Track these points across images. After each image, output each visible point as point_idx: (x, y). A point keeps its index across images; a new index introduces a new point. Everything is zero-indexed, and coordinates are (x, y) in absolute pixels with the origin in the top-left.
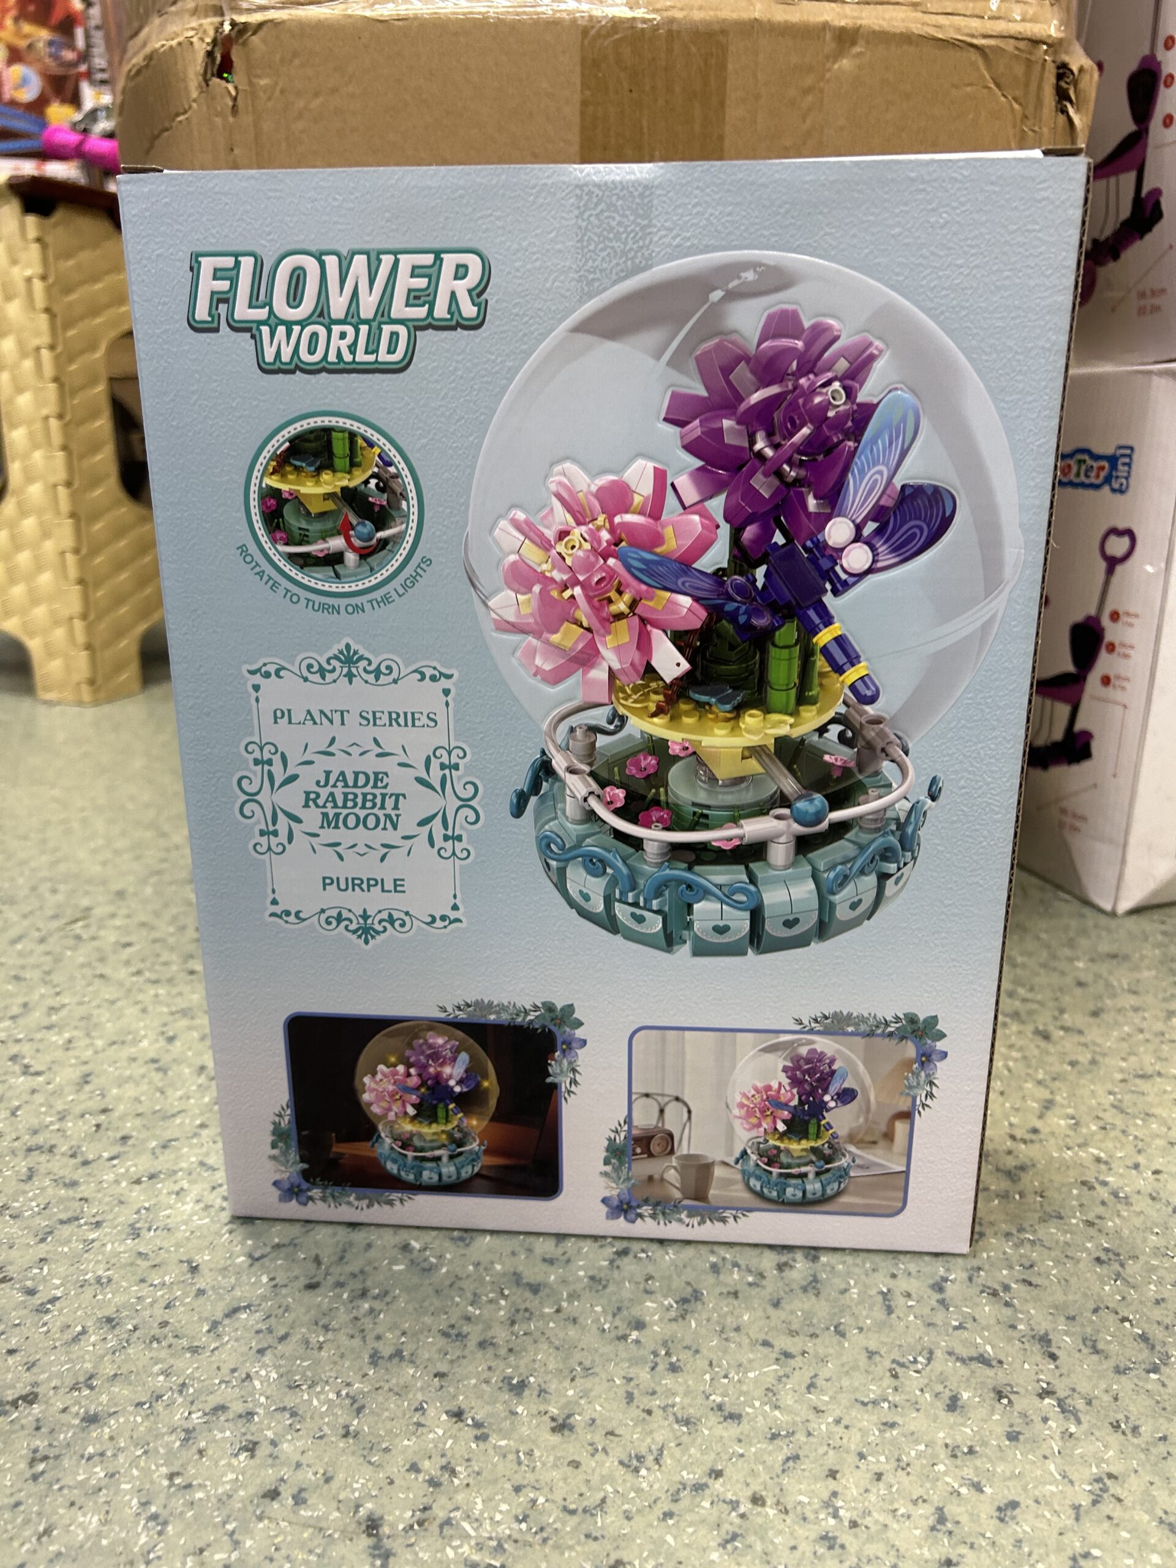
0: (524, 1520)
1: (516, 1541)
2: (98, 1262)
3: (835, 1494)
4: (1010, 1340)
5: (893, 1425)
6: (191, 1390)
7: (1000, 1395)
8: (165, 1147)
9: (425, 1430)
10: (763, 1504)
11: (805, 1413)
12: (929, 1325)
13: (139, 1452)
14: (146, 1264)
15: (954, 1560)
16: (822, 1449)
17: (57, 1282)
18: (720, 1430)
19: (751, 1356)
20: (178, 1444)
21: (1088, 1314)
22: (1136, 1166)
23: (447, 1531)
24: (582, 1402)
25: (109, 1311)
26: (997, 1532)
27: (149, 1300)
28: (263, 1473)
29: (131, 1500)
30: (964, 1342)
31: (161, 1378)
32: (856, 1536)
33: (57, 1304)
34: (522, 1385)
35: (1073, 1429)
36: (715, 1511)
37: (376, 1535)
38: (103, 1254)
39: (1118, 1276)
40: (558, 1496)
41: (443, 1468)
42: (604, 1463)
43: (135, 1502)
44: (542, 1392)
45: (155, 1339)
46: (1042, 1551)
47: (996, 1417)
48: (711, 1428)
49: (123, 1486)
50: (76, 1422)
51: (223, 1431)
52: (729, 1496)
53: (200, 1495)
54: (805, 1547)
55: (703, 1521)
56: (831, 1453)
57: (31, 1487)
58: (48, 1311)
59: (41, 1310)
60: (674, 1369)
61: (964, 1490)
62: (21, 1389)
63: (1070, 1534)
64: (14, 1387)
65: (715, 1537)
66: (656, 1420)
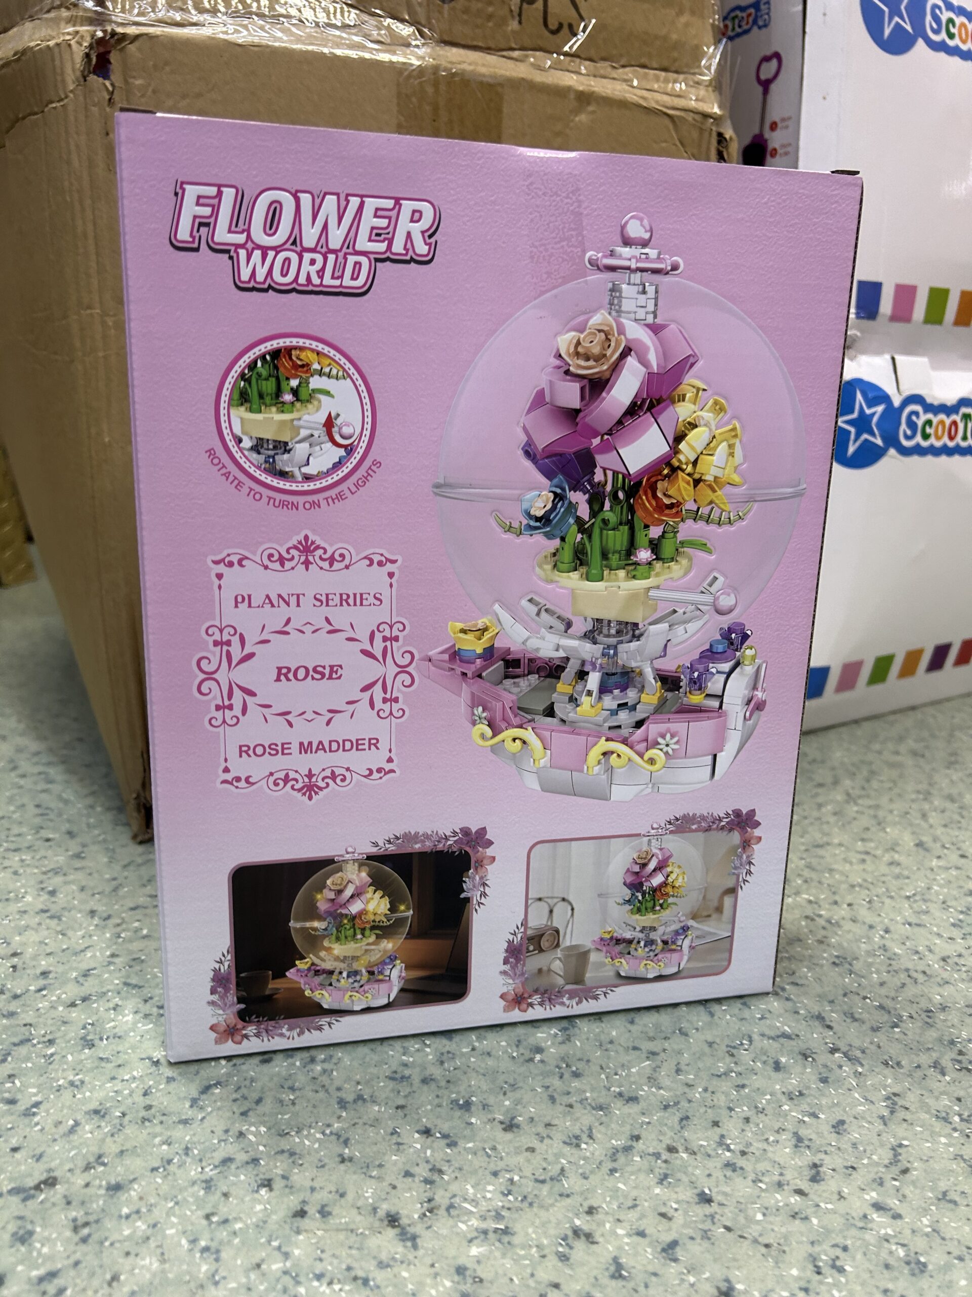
0: (510, 1193)
1: (509, 1209)
2: (64, 1070)
3: (722, 1136)
4: (798, 1021)
5: (743, 1086)
6: (196, 1152)
7: (805, 1056)
8: (85, 976)
9: (405, 1147)
10: (677, 1152)
11: (682, 1089)
12: (742, 1019)
13: (171, 1204)
14: (110, 1066)
15: (818, 1163)
16: (702, 1110)
17: (34, 1090)
18: (626, 1110)
19: (629, 1058)
20: (202, 1193)
21: (841, 998)
22: (836, 903)
23: (453, 1212)
24: (519, 1107)
25: (94, 1105)
26: (838, 1141)
27: (126, 1092)
28: (286, 1200)
29: (180, 1242)
30: (770, 1027)
31: (165, 1147)
32: (748, 1160)
33: (42, 1107)
34: (468, 1104)
35: (860, 1070)
36: (645, 1162)
37: (399, 1226)
38: (67, 1063)
39: (851, 972)
40: (527, 1172)
41: (431, 1170)
42: (552, 1146)
43: (184, 1242)
44: (485, 1106)
45: (144, 1120)
46: (871, 1147)
47: (808, 1070)
48: (619, 1110)
49: (168, 1232)
50: (102, 1192)
51: (237, 1176)
52: (651, 1150)
53: (238, 1226)
54: (718, 1174)
55: (639, 1170)
56: (709, 1111)
57: (83, 1248)
58: (34, 1114)
59: (28, 1113)
60: (576, 1075)
61: (806, 1119)
62: (39, 1175)
63: (884, 1134)
64: (31, 1175)
65: (652, 1179)
66: (578, 1110)
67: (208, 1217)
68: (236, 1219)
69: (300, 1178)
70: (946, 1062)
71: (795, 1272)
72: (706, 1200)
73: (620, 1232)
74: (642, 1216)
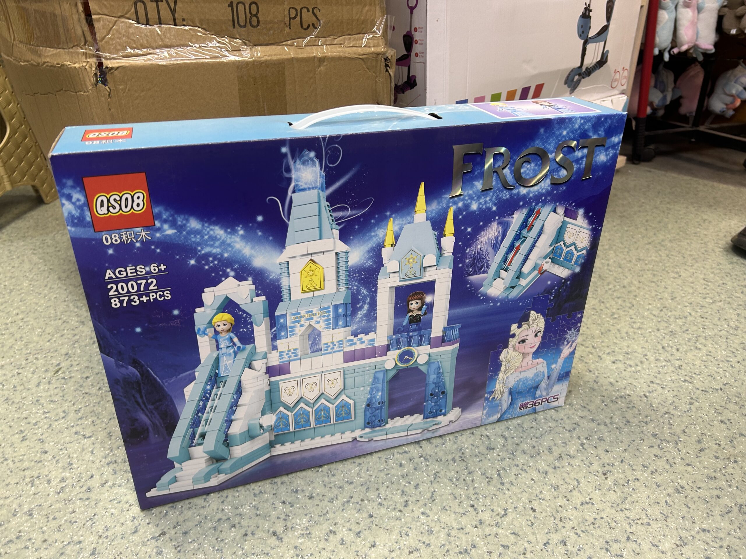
1: (310, 526)
3: (379, 494)
5: (388, 474)
6: (209, 518)
7: (411, 460)
9: (277, 508)
10: (364, 501)
11: (368, 477)
13: (204, 536)
15: (408, 500)
16: (374, 485)
18: (349, 487)
20: (213, 531)
23: (293, 529)
24: (314, 490)
26: (415, 491)
28: (240, 531)
29: (209, 548)
31: (198, 517)
32: (386, 501)
34: (297, 491)
35: (428, 463)
36: (354, 506)
37: (276, 535)
40: (316, 513)
41: (285, 516)
42: (324, 503)
44: (303, 491)
46: (425, 493)
47: (411, 466)
48: (347, 487)
49: (205, 545)
50: (181, 535)
51: (224, 524)
52: (356, 501)
54: (376, 507)
55: (351, 509)
56: (376, 485)
60: (333, 475)
61: (407, 484)
63: (431, 488)
65: (355, 511)
66: (333, 489)
67: (217, 539)
68: (226, 539)
69: (244, 523)
70: (457, 458)
71: (394, 537)
72: (371, 516)
73: (344, 530)
74: (351, 524)
